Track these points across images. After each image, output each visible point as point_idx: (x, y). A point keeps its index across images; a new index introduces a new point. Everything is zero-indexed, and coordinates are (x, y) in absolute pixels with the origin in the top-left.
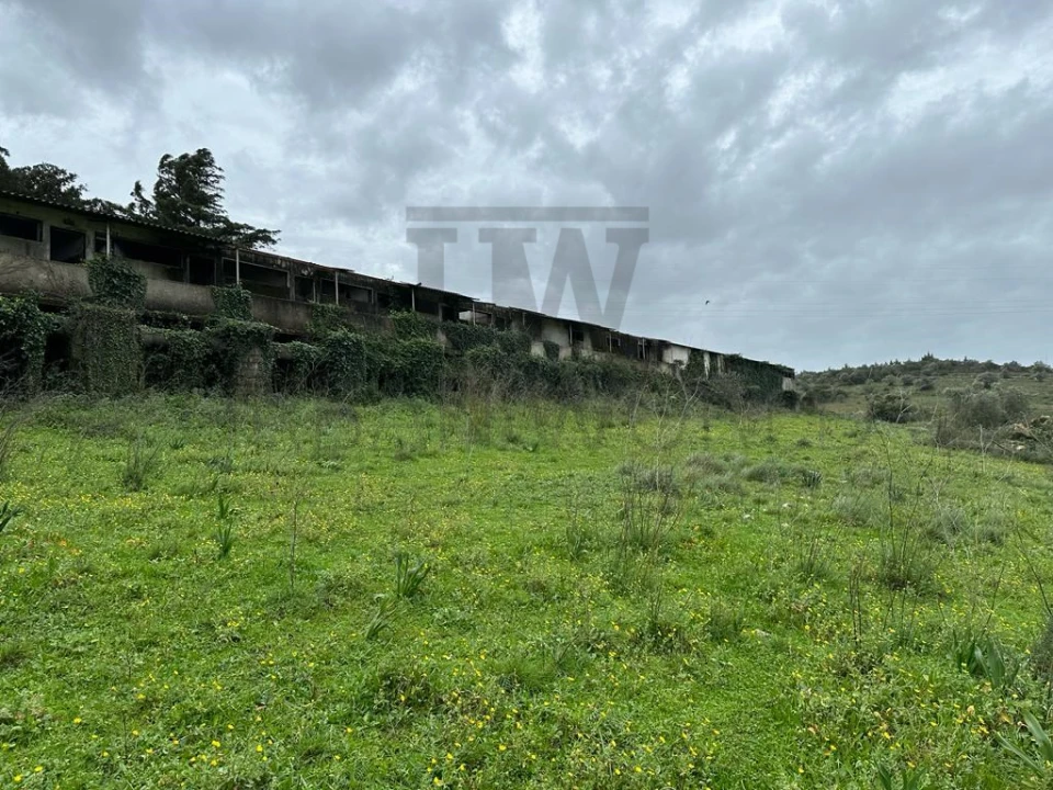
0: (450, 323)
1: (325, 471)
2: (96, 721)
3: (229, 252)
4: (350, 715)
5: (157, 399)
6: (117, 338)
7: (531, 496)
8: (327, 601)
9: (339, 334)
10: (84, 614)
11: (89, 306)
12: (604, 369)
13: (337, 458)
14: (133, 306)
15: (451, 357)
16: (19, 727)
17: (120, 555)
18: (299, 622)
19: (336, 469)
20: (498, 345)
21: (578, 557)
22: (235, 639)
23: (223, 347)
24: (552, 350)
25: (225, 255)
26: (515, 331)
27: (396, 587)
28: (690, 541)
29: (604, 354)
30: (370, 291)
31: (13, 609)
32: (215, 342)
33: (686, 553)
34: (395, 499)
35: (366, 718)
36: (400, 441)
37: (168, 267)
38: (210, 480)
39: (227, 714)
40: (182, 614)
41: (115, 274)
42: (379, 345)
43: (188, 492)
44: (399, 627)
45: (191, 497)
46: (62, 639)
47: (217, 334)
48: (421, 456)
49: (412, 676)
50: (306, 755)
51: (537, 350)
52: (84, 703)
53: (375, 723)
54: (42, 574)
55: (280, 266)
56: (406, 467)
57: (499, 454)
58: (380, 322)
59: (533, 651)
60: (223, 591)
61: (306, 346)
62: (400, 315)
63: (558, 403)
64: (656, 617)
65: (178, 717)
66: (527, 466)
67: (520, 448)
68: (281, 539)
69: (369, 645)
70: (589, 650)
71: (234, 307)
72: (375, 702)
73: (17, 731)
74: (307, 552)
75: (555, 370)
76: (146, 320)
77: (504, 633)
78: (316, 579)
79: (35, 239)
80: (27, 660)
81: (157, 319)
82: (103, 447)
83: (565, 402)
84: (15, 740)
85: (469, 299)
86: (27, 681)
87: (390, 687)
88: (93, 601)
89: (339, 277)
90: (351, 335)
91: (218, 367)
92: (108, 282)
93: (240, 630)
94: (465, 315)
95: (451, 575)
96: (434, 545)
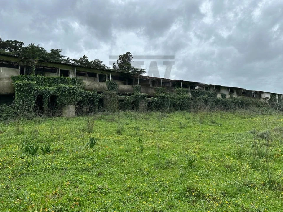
0: (192, 90)
1: (162, 131)
2: (119, 191)
3: (136, 77)
4: (179, 197)
5: (122, 113)
6: (113, 99)
7: (222, 139)
8: (168, 165)
9: (163, 95)
10: (113, 165)
11: (107, 92)
12: (241, 101)
13: (165, 127)
14: (116, 91)
15: (193, 99)
16: (104, 190)
17: (119, 151)
18: (162, 171)
19: (164, 130)
20: (207, 95)
21: (240, 158)
22: (147, 174)
23: (136, 100)
24: (224, 96)
25: (135, 77)
26: (212, 91)
27: (186, 163)
28: (278, 155)
29: (241, 96)
30: (170, 83)
31: (99, 162)
32: (134, 99)
33: (277, 159)
34: (181, 139)
35: (184, 198)
36: (180, 123)
37: (123, 81)
38: (135, 132)
39: (149, 193)
40: (134, 166)
41: (112, 84)
42: (173, 97)
43: (131, 136)
44: (189, 175)
45: (132, 137)
46: (109, 170)
47: (134, 97)
48: (187, 127)
49: (195, 188)
50: (170, 206)
51: (219, 96)
52: (116, 186)
53: (186, 200)
54: (104, 154)
55: (148, 79)
56: (183, 130)
57: (210, 127)
58: (173, 91)
59: (229, 185)
60: (143, 161)
61: (155, 99)
62: (178, 89)
63: (226, 111)
64: (270, 178)
65: (137, 192)
66: (219, 130)
67: (216, 125)
68: (155, 148)
69: (181, 179)
70: (248, 186)
71: (138, 90)
72: (186, 194)
73: (104, 191)
74: (161, 152)
75: (225, 102)
76: (119, 94)
77: (219, 179)
78: (165, 160)
79: (96, 77)
80: (103, 175)
81: (121, 94)
82: (111, 124)
83: (229, 111)
84: (104, 193)
85: (198, 83)
86: (104, 179)
87: (189, 191)
88: (115, 162)
89: (162, 80)
90: (165, 95)
91: (135, 105)
92: (111, 86)
93: (148, 171)
94: (196, 88)
95: (201, 162)
96: (194, 152)
